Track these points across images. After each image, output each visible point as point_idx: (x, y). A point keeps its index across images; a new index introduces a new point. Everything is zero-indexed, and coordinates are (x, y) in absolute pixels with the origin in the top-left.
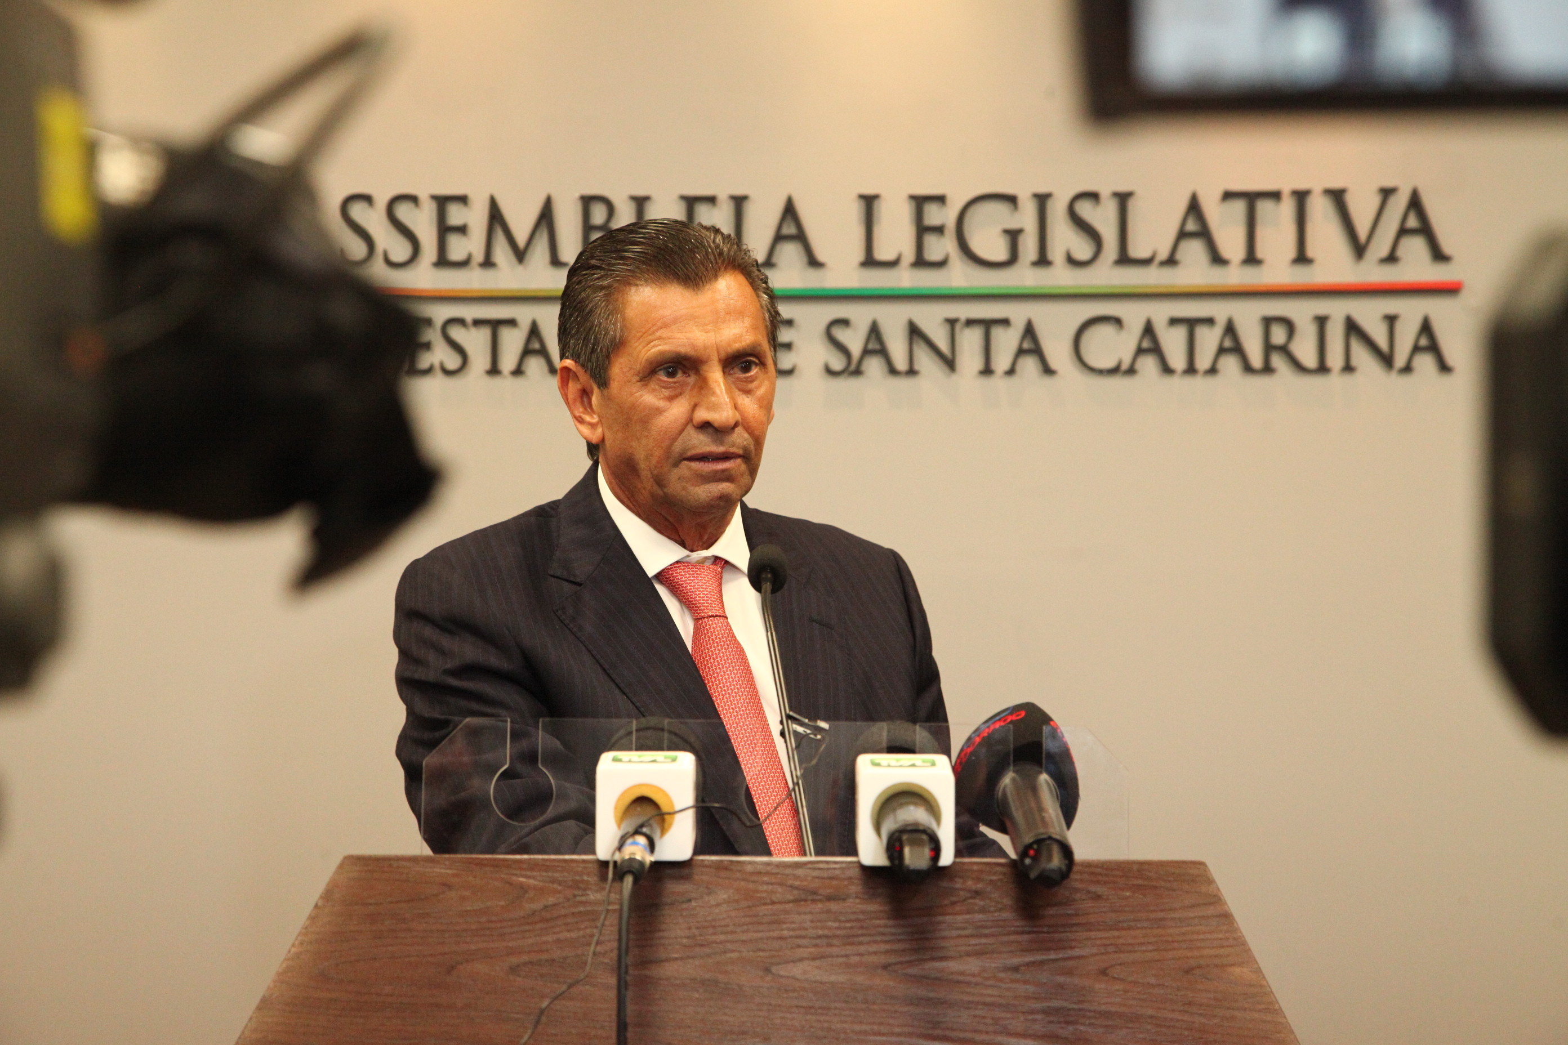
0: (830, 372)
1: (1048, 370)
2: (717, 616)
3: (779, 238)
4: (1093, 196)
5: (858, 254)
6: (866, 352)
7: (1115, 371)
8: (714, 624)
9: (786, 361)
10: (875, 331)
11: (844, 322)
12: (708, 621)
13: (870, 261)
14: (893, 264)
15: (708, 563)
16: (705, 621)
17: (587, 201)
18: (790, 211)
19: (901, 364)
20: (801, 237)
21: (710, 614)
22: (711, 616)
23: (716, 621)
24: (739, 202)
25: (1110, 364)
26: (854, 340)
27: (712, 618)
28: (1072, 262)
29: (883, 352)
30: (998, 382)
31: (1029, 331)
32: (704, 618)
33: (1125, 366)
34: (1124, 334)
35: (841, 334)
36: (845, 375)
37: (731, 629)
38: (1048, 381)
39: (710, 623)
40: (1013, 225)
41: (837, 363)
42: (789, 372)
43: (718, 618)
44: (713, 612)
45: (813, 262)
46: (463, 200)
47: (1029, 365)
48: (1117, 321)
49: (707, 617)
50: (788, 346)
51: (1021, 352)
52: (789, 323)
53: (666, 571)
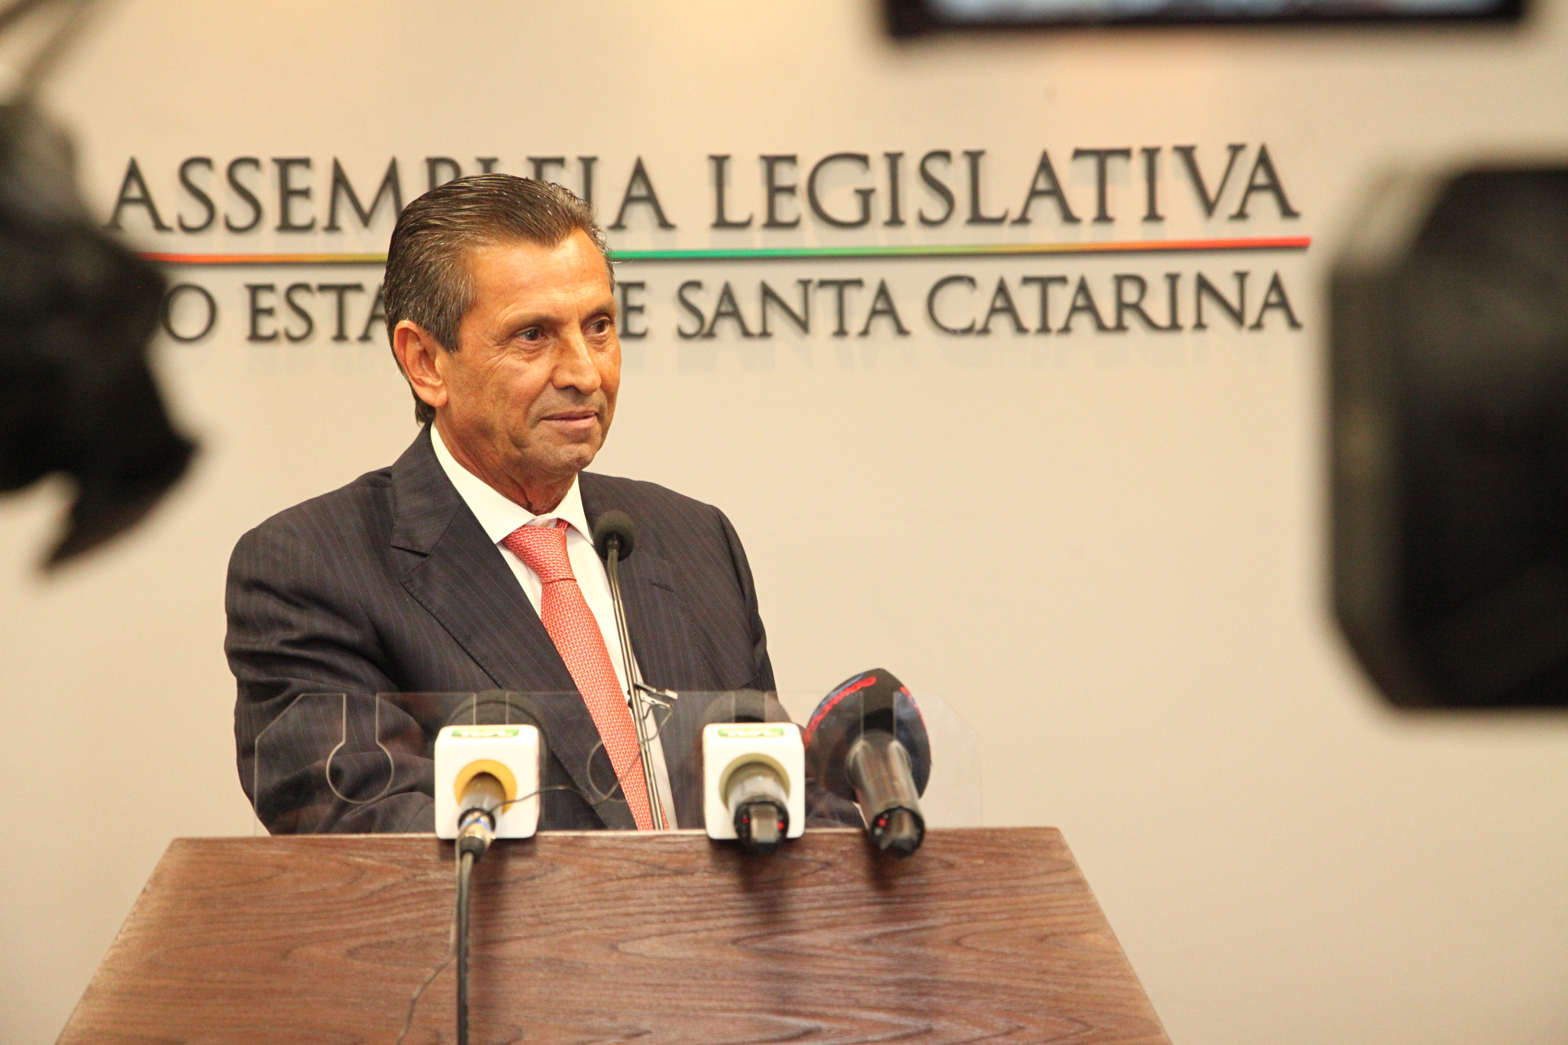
0: (683, 335)
1: (902, 331)
2: (567, 579)
3: (629, 200)
4: (945, 155)
5: (710, 216)
6: (719, 315)
7: (968, 331)
8: (564, 587)
9: (637, 324)
10: (727, 293)
11: (696, 285)
12: (559, 584)
13: (721, 223)
14: (745, 225)
15: (552, 526)
16: (554, 585)
17: (433, 163)
18: (639, 172)
19: (754, 325)
20: (651, 199)
21: (561, 577)
22: (561, 580)
23: (567, 585)
24: (588, 163)
25: (963, 324)
26: (707, 303)
27: (563, 582)
28: (924, 221)
29: (735, 314)
30: (852, 343)
31: (883, 292)
32: (555, 582)
33: (979, 326)
34: (977, 293)
35: (693, 297)
36: (699, 337)
37: (580, 592)
38: (902, 341)
39: (561, 586)
40: (865, 185)
41: (690, 326)
42: (642, 336)
43: (568, 581)
44: (563, 575)
45: (665, 224)
46: (305, 162)
47: (883, 325)
48: (971, 281)
49: (558, 581)
50: (640, 309)
51: (874, 313)
52: (640, 285)
53: (513, 535)
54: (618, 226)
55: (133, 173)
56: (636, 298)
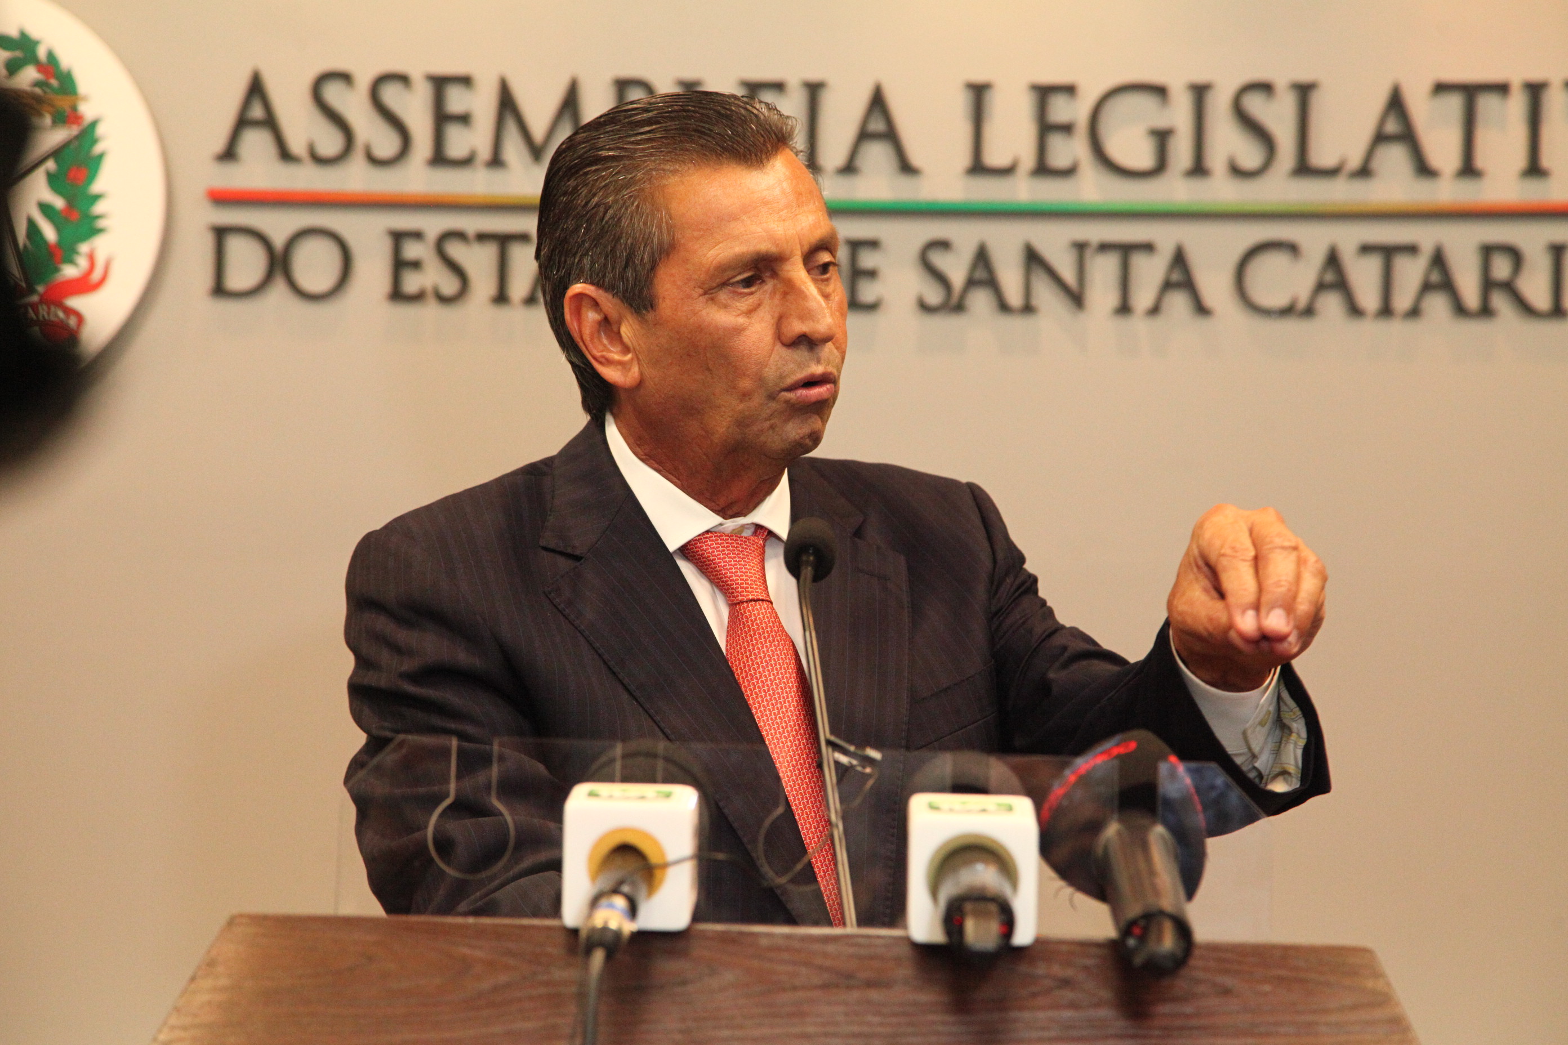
0: (924, 307)
1: (1201, 309)
2: (758, 600)
3: (864, 136)
4: (1266, 88)
5: (963, 158)
6: (971, 283)
7: (1288, 311)
9: (868, 292)
10: (982, 257)
11: (943, 245)
12: (748, 607)
13: (978, 168)
14: (1007, 171)
15: (748, 533)
16: (744, 607)
17: (622, 85)
18: (878, 102)
19: (1014, 296)
20: (891, 136)
21: (751, 597)
23: (758, 607)
24: (814, 90)
25: (1281, 302)
26: (956, 268)
27: (753, 603)
28: (1237, 171)
29: (992, 283)
30: (1138, 324)
31: (1179, 259)
32: (743, 603)
33: (1302, 303)
34: (1301, 265)
35: (940, 260)
36: (944, 311)
37: (777, 617)
38: (1202, 324)
39: (750, 608)
40: (1161, 122)
41: (934, 296)
42: (872, 307)
43: (760, 602)
44: (754, 595)
45: (906, 168)
46: (466, 81)
47: (1178, 302)
48: (1292, 248)
49: (746, 602)
50: (872, 274)
51: (1168, 286)
52: (873, 244)
53: (693, 543)
54: (849, 168)
55: (256, 89)
56: (868, 260)
